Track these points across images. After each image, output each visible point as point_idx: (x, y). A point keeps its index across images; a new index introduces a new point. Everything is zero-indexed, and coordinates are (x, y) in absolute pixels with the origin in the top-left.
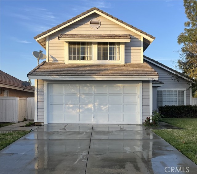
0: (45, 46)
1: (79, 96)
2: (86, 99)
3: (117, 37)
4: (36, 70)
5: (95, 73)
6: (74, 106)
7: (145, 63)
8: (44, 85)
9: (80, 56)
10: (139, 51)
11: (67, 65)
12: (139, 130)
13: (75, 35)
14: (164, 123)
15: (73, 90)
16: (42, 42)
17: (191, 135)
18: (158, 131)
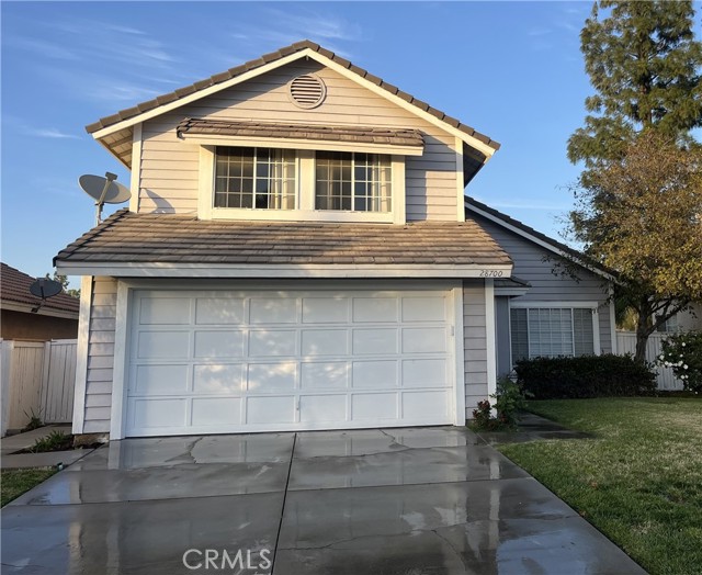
0: (126, 158)
1: (245, 332)
2: (271, 343)
3: (381, 139)
4: (89, 241)
5: (305, 253)
6: (227, 367)
7: (471, 222)
8: (119, 296)
9: (254, 194)
10: (450, 184)
11: (206, 224)
12: (454, 448)
13: (239, 124)
14: (534, 419)
15: (224, 312)
16: (117, 143)
17: (616, 456)
18: (516, 448)
